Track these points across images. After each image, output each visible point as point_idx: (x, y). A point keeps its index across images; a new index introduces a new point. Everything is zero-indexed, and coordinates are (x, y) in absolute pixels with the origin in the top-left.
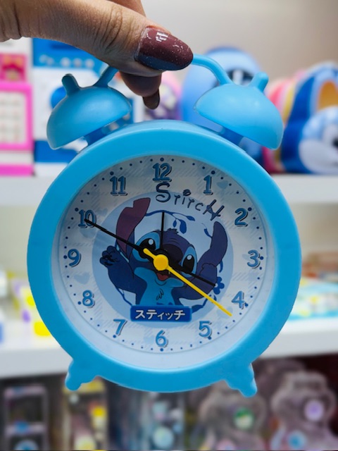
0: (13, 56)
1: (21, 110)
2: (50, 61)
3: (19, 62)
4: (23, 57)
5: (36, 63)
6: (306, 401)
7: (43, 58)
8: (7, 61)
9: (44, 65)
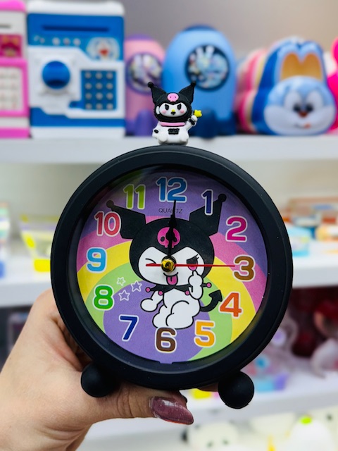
0: (11, 36)
1: (18, 82)
2: (43, 40)
3: (15, 41)
4: (19, 37)
5: (30, 42)
7: (36, 38)
8: (5, 41)
9: (38, 43)
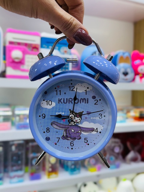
0: (36, 45)
2: (46, 46)
3: (37, 46)
5: (42, 47)
6: (114, 147)
7: (44, 46)
8: (34, 46)
9: (44, 47)
